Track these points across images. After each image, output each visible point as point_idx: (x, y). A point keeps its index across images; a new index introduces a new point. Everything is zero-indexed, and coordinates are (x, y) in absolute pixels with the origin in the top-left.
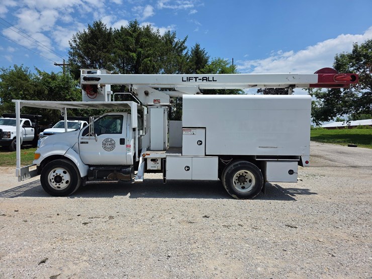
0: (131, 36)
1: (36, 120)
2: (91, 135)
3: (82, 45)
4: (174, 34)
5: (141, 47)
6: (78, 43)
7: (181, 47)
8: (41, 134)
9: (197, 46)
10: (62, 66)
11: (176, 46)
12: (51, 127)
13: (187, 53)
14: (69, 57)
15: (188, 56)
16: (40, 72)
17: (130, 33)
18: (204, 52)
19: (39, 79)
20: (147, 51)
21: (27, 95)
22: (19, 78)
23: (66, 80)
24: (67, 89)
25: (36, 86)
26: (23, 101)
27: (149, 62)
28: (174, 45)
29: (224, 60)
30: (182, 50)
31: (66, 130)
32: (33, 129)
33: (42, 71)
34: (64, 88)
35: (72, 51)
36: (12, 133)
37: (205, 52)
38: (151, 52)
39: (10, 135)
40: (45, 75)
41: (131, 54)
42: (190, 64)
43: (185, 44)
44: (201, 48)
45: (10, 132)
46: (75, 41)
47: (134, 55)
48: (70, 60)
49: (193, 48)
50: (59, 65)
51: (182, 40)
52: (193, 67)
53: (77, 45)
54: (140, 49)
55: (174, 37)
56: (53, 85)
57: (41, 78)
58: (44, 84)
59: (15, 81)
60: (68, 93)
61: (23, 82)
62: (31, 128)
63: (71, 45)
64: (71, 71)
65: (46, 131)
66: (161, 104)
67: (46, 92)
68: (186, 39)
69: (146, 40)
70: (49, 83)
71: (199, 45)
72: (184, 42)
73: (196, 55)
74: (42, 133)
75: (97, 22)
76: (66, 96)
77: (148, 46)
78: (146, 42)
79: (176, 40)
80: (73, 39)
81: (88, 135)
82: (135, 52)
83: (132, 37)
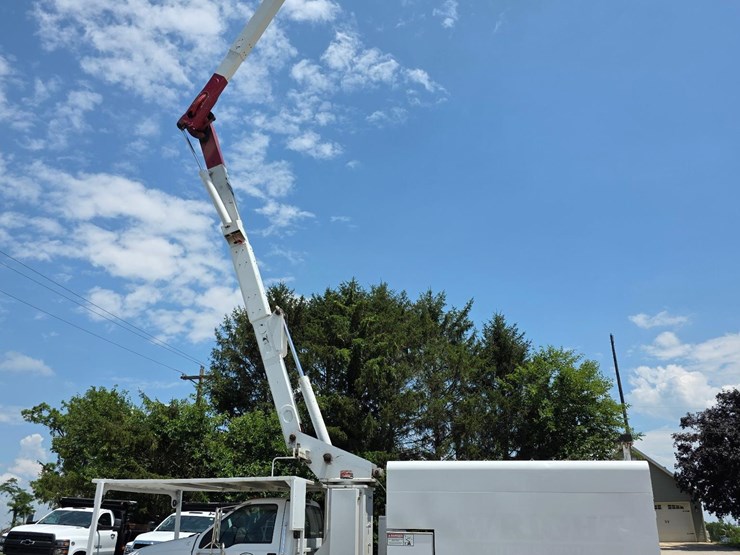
0: (342, 312)
1: (123, 512)
2: (214, 547)
3: (242, 334)
4: (442, 297)
5: (362, 335)
6: (234, 331)
7: (460, 325)
8: (129, 547)
9: (498, 320)
10: (197, 381)
11: (445, 323)
12: (152, 530)
13: (473, 338)
14: (213, 362)
15: (475, 344)
16: (147, 402)
17: (340, 308)
18: (514, 334)
19: (142, 417)
20: (376, 342)
21: (115, 452)
22: (106, 414)
23: (198, 417)
24: (198, 436)
25: (136, 433)
26: (110, 481)
27: (376, 367)
28: (441, 322)
29: (565, 351)
30: (460, 332)
31: (177, 535)
32: (116, 533)
33: (153, 400)
34: (192, 434)
35: (220, 348)
36: (73, 543)
37: (520, 332)
38: (383, 344)
39: (67, 548)
40: (159, 408)
41: (339, 351)
42: (482, 362)
43: (470, 318)
44: (508, 323)
45: (68, 541)
46: (228, 328)
47: (346, 352)
48: (214, 368)
49: (489, 325)
50: (191, 378)
51: (461, 308)
52: (488, 369)
53: (231, 335)
54: (359, 340)
55: (440, 304)
56: (169, 429)
57: (149, 413)
58: (153, 429)
59: (97, 422)
60: (198, 446)
61: (111, 425)
62: (111, 532)
63: (219, 338)
64: (213, 393)
65: (141, 538)
66: (355, 479)
67: (155, 446)
68: (469, 307)
69: (371, 319)
70: (163, 425)
71: (502, 319)
72: (465, 313)
73: (496, 340)
74: (131, 544)
75: (275, 288)
76: (193, 453)
77: (378, 331)
78: (371, 324)
79: (445, 310)
80: (224, 325)
81: (209, 547)
82: (348, 346)
83: (344, 315)
